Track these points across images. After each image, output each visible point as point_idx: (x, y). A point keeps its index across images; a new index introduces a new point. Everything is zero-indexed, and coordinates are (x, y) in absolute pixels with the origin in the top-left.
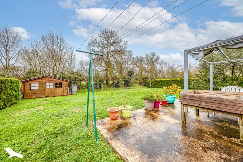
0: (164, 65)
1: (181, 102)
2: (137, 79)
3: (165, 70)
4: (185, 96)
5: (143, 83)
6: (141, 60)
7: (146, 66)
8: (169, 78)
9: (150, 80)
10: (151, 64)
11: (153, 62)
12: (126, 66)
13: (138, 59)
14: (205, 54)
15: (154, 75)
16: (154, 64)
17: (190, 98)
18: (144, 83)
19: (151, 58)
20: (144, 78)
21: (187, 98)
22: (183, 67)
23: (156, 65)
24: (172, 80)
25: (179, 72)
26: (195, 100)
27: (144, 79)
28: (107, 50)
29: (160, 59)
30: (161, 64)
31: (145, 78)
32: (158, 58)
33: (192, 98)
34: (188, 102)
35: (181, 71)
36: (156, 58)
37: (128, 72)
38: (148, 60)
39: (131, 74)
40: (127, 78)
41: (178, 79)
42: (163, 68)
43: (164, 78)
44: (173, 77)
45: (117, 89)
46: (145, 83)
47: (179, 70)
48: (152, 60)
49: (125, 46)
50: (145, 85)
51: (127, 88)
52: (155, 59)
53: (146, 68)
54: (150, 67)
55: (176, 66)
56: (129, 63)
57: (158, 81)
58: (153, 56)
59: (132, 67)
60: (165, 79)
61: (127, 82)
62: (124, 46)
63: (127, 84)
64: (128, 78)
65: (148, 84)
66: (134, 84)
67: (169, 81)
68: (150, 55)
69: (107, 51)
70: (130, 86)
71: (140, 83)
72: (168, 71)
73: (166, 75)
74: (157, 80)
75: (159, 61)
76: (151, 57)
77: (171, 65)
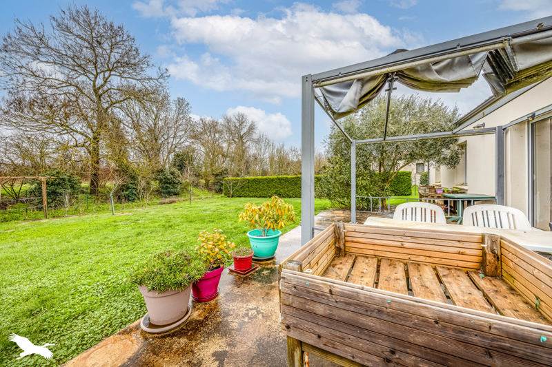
0: (263, 145)
1: (288, 327)
2: (198, 175)
3: (267, 155)
4: (308, 292)
5: (214, 184)
6: (212, 127)
7: (225, 145)
8: (275, 173)
9: (230, 178)
10: (237, 140)
11: (242, 137)
12: (171, 140)
13: (204, 124)
14: (360, 99)
15: (243, 167)
16: (244, 141)
17: (335, 312)
18: (217, 187)
19: (236, 126)
20: (217, 172)
21: (320, 309)
22: (300, 152)
23: (248, 143)
24: (279, 179)
25: (292, 162)
26: (362, 328)
27: (217, 175)
28: (94, 81)
29: (257, 131)
30: (258, 142)
31: (221, 174)
32: (252, 128)
33: (346, 315)
34: (322, 331)
35: (295, 160)
36: (247, 127)
37: (178, 156)
38: (229, 130)
39: (182, 162)
40: (167, 172)
41: (289, 177)
42: (262, 151)
43: (264, 173)
44: (280, 172)
45: (130, 204)
46: (219, 185)
47: (292, 158)
48: (240, 132)
49: (161, 80)
50: (219, 191)
51: (167, 200)
52: (245, 130)
53: (225, 150)
54: (233, 146)
55: (287, 148)
56: (180, 134)
57: (249, 181)
58: (241, 123)
59: (187, 144)
60: (266, 175)
61: (170, 183)
62: (157, 80)
63: (168, 189)
64: (173, 173)
65: (226, 188)
66: (189, 188)
67: (273, 180)
68: (234, 120)
69: (94, 86)
70: (176, 194)
71: (207, 187)
72: (272, 159)
73: (267, 167)
74: (247, 177)
75: (255, 136)
76: (238, 124)
77: (277, 146)
